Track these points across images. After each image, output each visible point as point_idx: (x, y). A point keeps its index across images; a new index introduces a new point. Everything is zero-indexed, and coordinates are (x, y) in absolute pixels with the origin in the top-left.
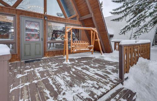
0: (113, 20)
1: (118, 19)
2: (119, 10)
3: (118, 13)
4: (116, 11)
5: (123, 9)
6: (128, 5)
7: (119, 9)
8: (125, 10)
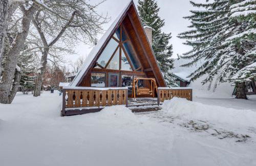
0: (183, 66)
1: (188, 65)
2: (190, 55)
3: (189, 57)
4: (186, 56)
5: (194, 53)
6: (199, 49)
7: (189, 53)
8: (197, 54)
